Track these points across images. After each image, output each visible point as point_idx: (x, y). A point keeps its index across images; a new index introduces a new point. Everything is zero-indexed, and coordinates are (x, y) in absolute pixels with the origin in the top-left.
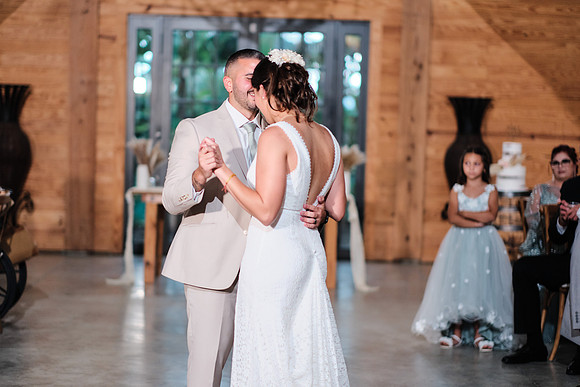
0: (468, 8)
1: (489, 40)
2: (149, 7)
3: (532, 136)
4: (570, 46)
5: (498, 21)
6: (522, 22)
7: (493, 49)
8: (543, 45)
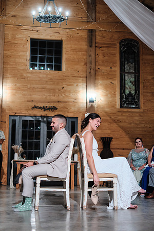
0: (105, 114)
1: (110, 123)
2: (16, 113)
3: (124, 149)
4: (132, 124)
5: (112, 117)
6: (119, 117)
7: (111, 125)
8: (125, 124)
